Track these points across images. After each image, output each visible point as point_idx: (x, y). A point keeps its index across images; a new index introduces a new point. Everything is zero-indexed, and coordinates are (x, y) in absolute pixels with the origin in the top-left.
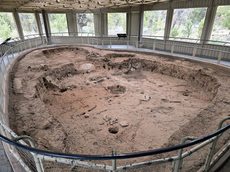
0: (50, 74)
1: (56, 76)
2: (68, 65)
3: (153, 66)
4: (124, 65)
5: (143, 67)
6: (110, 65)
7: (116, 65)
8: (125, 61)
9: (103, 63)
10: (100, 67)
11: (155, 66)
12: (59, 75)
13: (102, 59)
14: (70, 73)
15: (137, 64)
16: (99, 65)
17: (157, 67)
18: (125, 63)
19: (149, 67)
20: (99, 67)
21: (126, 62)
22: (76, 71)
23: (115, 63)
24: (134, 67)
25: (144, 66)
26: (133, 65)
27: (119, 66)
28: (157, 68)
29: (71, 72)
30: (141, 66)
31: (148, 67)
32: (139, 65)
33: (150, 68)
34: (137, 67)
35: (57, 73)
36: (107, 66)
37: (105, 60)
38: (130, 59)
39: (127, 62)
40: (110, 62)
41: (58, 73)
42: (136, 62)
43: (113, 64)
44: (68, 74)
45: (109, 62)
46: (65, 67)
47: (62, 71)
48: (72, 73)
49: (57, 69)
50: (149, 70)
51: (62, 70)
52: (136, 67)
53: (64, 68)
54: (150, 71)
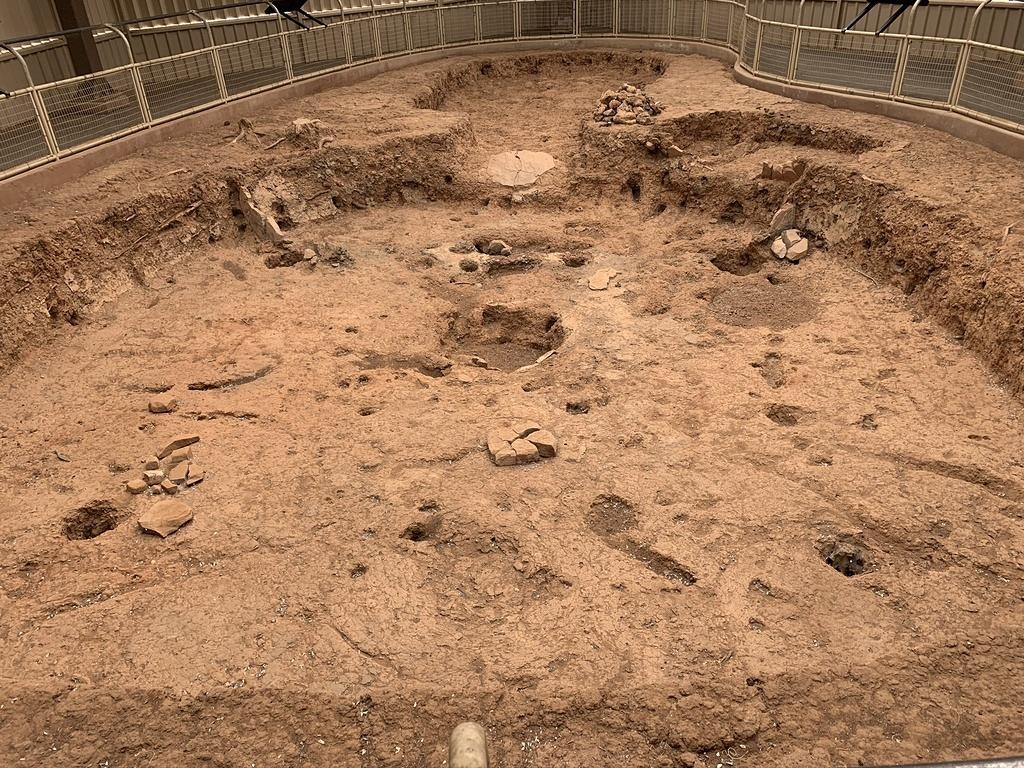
0: (296, 172)
1: (328, 187)
2: (416, 142)
3: (926, 251)
4: (760, 199)
5: (867, 244)
6: (672, 187)
7: (708, 190)
8: (768, 173)
9: (629, 162)
10: (606, 183)
11: (933, 254)
12: (350, 186)
13: (628, 139)
14: (413, 185)
15: (835, 210)
16: (602, 174)
17: (946, 267)
18: (764, 191)
19: (899, 256)
20: (597, 182)
21: (771, 182)
22: (448, 179)
23: (704, 178)
24: (811, 227)
25: (873, 239)
26: (807, 210)
27: (727, 200)
28: (944, 273)
29: (423, 180)
30: (855, 234)
31: (894, 251)
32: (847, 221)
33: (901, 263)
34: (831, 236)
35: (337, 170)
36: (650, 190)
37: (649, 144)
38: (801, 165)
39: (780, 184)
40: (674, 163)
41: (346, 173)
42: (830, 197)
43: (691, 179)
44: (405, 191)
45: (672, 165)
46: (397, 150)
47: (372, 166)
48: (426, 189)
49: (347, 151)
50: (895, 278)
51: (372, 159)
52: (827, 235)
53: (390, 156)
54: (896, 284)
